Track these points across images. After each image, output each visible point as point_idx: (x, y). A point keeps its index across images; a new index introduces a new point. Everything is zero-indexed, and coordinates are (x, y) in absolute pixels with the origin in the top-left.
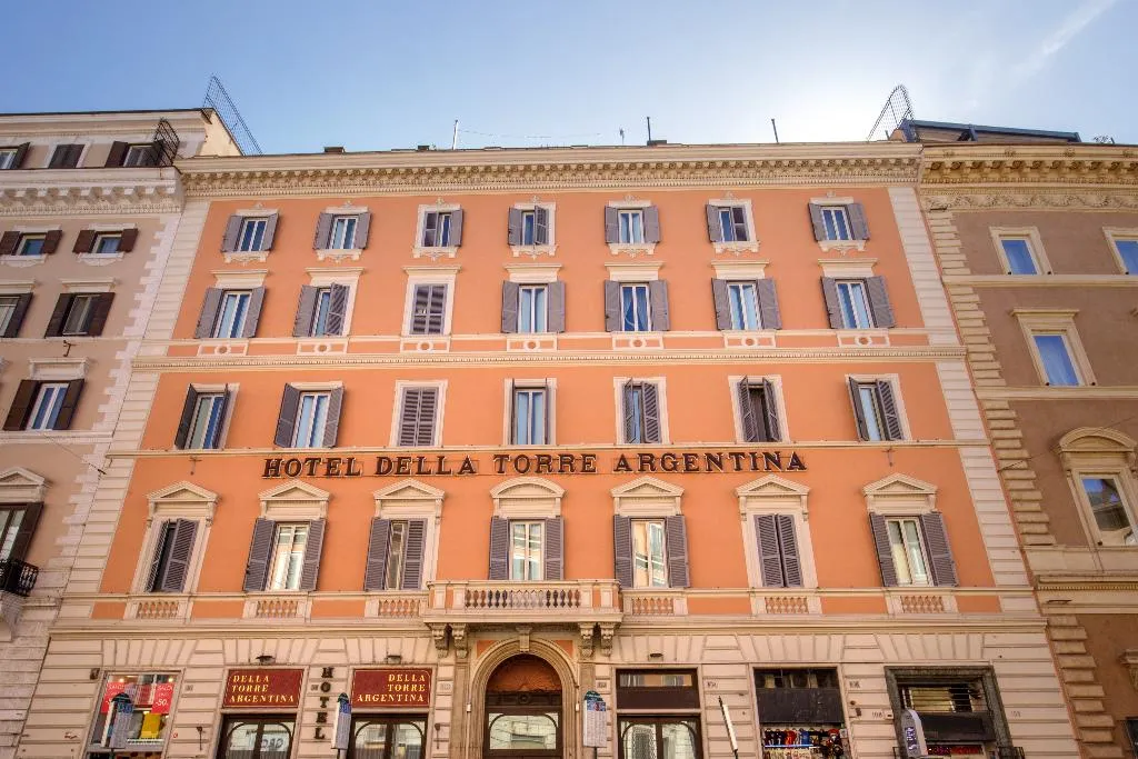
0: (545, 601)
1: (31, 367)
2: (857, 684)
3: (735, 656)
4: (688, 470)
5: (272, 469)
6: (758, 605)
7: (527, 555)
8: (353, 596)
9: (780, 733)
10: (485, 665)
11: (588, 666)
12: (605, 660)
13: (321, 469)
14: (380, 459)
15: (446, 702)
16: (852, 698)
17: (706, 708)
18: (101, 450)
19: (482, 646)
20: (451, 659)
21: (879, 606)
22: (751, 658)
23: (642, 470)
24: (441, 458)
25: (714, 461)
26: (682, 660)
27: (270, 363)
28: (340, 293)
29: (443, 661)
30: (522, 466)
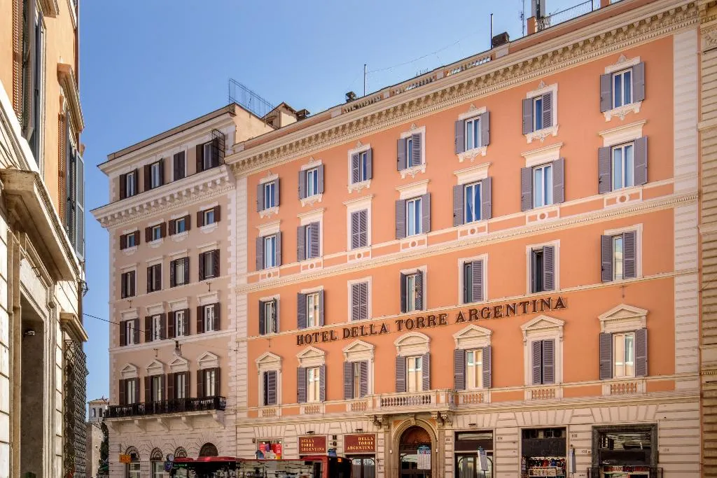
0: (422, 401)
1: (198, 299)
2: (576, 436)
3: (513, 423)
4: (495, 317)
5: (301, 340)
6: (528, 395)
7: (415, 376)
8: (340, 402)
9: (540, 460)
10: (398, 432)
11: (442, 431)
12: (450, 427)
13: (320, 338)
14: (344, 329)
15: (381, 449)
16: (571, 443)
17: (496, 450)
18: (233, 339)
19: (396, 423)
20: (382, 430)
21: (598, 391)
22: (521, 423)
23: (470, 320)
24: (371, 325)
25: (511, 309)
26: (486, 427)
27: (290, 279)
28: (315, 226)
29: (379, 431)
30: (410, 325)
